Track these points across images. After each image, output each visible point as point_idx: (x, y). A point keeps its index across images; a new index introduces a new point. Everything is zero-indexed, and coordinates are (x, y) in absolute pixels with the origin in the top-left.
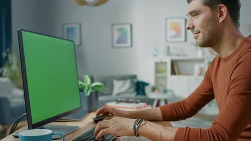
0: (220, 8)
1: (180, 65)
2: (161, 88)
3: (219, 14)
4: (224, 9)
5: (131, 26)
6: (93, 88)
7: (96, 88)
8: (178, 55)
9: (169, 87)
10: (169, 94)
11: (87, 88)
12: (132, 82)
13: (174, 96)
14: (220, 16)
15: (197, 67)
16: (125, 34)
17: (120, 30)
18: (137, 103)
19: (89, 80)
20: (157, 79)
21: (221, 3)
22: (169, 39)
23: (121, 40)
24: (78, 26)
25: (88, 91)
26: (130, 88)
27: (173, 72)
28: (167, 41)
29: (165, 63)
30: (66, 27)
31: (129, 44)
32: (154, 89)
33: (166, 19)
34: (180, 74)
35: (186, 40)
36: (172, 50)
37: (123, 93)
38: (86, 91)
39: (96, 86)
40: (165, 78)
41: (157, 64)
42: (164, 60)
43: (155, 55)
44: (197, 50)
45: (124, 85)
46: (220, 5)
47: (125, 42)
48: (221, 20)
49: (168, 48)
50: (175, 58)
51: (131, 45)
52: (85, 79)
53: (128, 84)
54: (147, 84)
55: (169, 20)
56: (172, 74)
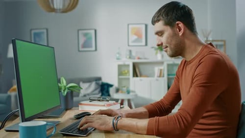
0: (178, 24)
1: (141, 67)
2: (125, 89)
3: (178, 30)
4: (181, 25)
5: (95, 31)
6: (68, 88)
7: (71, 89)
8: (139, 58)
9: (131, 88)
10: (131, 94)
11: (63, 88)
12: (97, 84)
13: (136, 95)
14: (180, 31)
15: (157, 69)
16: (90, 38)
17: (85, 35)
18: (108, 101)
19: (65, 82)
20: (120, 80)
21: (178, 21)
22: (130, 44)
23: (86, 44)
24: (45, 31)
25: (64, 91)
26: (96, 89)
27: (135, 74)
28: (129, 45)
29: (128, 66)
30: (33, 32)
31: (94, 48)
32: (117, 91)
33: (128, 25)
34: (141, 76)
35: (146, 44)
36: (133, 54)
37: (88, 95)
38: (62, 91)
39: (71, 87)
40: (129, 79)
41: (120, 67)
42: (127, 63)
43: (118, 59)
44: (157, 53)
45: (89, 86)
46: (177, 22)
47: (91, 47)
48: (181, 34)
49: (130, 51)
50: (136, 61)
51: (96, 50)
52: (61, 81)
53: (93, 85)
54: (111, 86)
55: (130, 26)
56: (134, 76)
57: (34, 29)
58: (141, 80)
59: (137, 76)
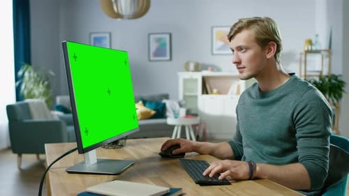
16: (164, 45)
17: (159, 40)
22: (215, 52)
24: (107, 35)
27: (205, 91)
28: (213, 54)
29: (196, 80)
30: (93, 36)
31: (168, 57)
33: (212, 28)
40: (196, 97)
42: (194, 77)
51: (171, 59)
55: (215, 30)
56: (203, 93)
57: (94, 33)
58: (212, 98)
59: (207, 93)
